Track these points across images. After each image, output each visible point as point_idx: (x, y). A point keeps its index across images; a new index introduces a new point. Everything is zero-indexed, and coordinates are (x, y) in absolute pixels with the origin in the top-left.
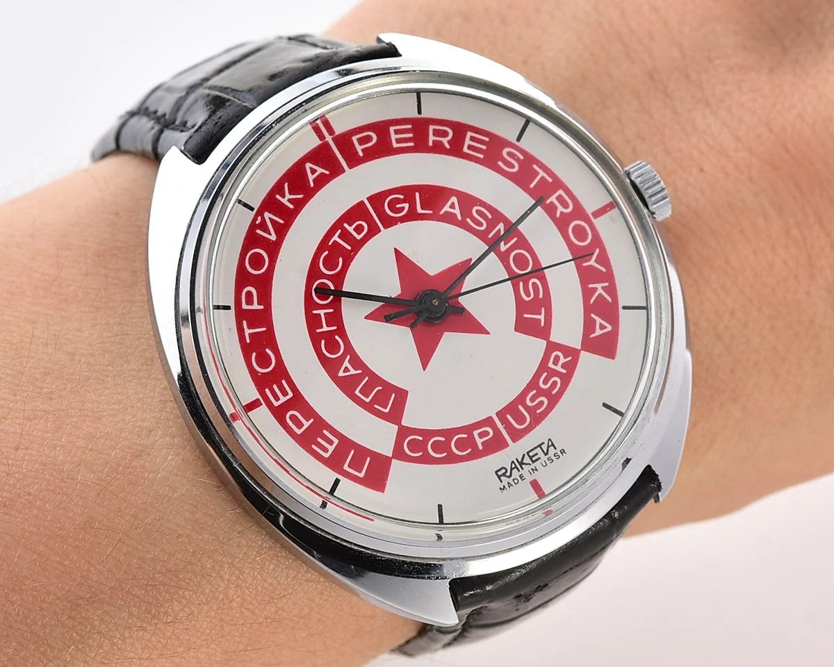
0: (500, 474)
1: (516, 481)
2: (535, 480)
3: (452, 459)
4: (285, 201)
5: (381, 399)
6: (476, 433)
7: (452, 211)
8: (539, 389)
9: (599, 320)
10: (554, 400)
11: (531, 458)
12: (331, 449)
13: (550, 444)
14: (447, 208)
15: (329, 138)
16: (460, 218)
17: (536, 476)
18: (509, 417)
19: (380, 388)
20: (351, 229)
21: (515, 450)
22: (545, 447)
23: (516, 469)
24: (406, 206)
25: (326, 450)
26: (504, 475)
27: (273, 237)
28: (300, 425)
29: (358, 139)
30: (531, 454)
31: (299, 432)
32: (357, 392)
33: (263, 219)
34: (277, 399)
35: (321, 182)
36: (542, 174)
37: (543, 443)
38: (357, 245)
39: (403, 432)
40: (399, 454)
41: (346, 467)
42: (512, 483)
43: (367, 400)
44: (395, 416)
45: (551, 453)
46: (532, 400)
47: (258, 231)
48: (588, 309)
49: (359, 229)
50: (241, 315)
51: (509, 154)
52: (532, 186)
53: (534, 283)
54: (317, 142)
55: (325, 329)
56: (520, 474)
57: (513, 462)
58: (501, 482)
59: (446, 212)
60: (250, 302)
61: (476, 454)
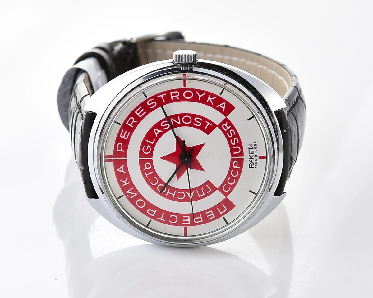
0: (251, 166)
1: (256, 163)
2: (259, 156)
3: (237, 179)
4: (126, 184)
5: (206, 190)
6: (234, 167)
7: (158, 133)
8: (231, 138)
9: (220, 105)
10: (237, 135)
11: (251, 154)
12: (213, 214)
13: (250, 145)
14: (156, 134)
15: (113, 158)
16: (162, 131)
17: (258, 156)
18: (234, 153)
19: (202, 188)
20: (146, 168)
21: (246, 157)
22: (250, 147)
23: (252, 161)
24: (148, 146)
25: (212, 216)
26: (252, 165)
27: (136, 194)
28: (200, 219)
29: (118, 149)
30: (250, 153)
31: (202, 221)
32: (200, 196)
33: (128, 194)
34: (188, 222)
35: (126, 169)
36: (162, 96)
37: (249, 147)
38: (153, 169)
39: (220, 189)
40: (226, 194)
41: (221, 213)
42: (256, 164)
43: (204, 194)
44: (214, 189)
45: (254, 147)
46: (233, 142)
47: (131, 198)
48: (214, 107)
49: (148, 166)
50: (155, 218)
51: (149, 103)
52: (164, 101)
53: (196, 120)
54: (112, 163)
55: (174, 194)
56: (254, 160)
57: (249, 160)
58: (253, 167)
59: (157, 135)
60: (152, 213)
61: (240, 170)
